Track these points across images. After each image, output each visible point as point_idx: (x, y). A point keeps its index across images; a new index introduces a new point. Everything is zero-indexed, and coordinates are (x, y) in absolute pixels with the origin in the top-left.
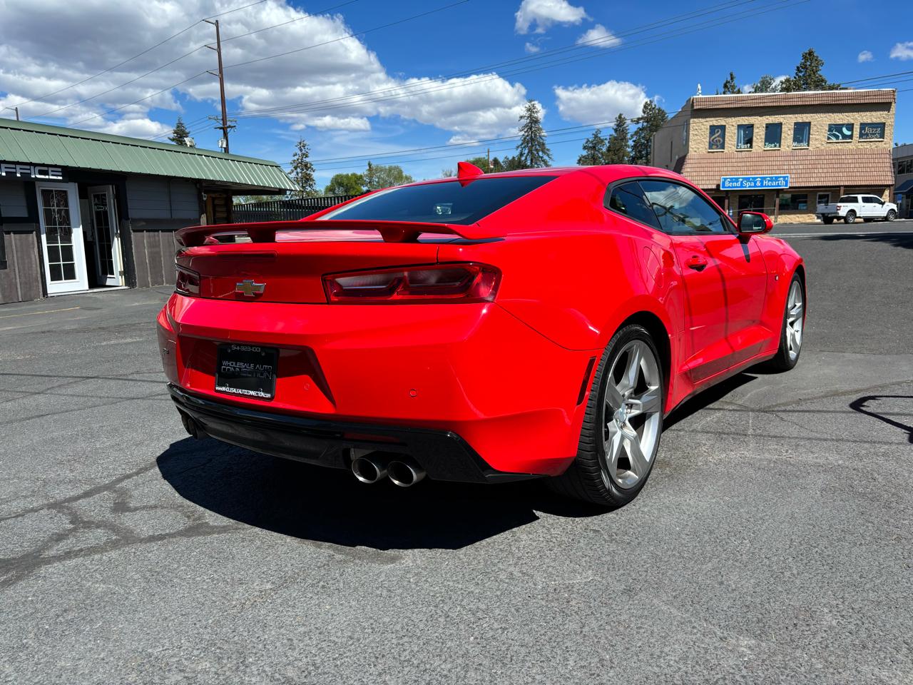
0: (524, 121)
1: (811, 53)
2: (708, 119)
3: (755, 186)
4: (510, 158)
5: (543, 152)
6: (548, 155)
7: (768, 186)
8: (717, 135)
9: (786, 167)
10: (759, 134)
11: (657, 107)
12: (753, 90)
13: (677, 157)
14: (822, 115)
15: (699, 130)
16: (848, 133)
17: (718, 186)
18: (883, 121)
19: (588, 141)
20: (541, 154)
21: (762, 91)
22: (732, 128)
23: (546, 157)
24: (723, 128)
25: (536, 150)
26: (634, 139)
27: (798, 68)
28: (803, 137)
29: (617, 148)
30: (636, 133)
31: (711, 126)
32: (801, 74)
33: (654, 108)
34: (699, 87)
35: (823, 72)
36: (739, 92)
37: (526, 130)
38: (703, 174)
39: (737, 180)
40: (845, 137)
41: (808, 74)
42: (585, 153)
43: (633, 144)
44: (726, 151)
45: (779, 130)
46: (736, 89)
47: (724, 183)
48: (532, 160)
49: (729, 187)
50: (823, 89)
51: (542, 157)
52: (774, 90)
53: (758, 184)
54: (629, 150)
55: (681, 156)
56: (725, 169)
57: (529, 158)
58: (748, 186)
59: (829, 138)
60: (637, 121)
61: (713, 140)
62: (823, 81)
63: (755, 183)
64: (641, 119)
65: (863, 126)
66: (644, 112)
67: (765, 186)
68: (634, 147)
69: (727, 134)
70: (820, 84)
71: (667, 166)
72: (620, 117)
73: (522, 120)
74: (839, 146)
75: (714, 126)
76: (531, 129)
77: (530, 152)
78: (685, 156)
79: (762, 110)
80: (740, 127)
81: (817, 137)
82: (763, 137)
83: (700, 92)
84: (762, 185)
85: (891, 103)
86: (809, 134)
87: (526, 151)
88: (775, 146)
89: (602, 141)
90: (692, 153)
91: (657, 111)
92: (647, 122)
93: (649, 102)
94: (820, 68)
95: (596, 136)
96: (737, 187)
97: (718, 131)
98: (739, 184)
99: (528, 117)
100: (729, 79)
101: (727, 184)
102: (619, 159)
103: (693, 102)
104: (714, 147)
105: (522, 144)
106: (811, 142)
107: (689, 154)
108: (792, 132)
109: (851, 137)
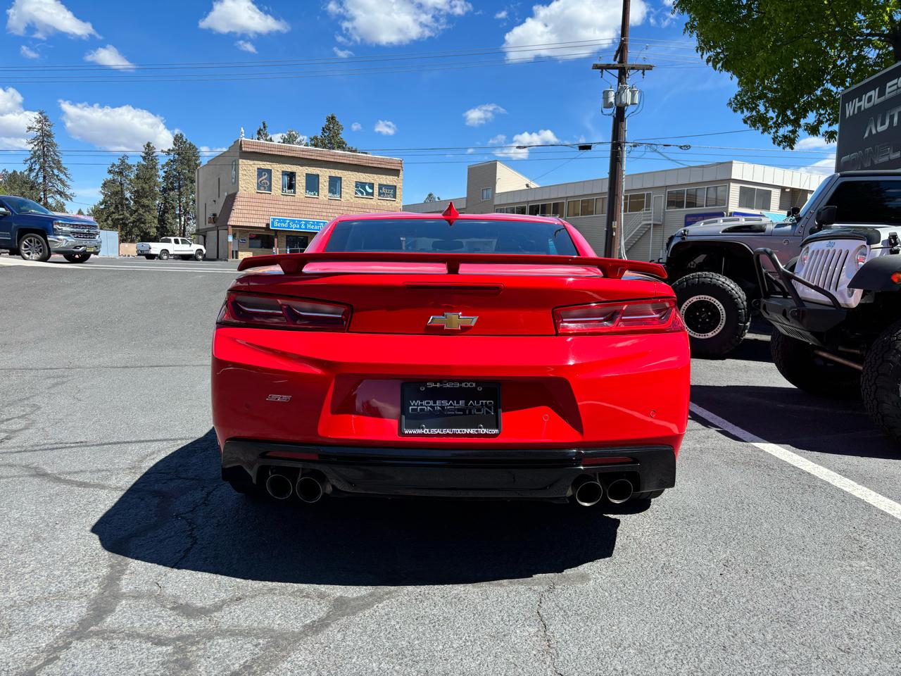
0: (34, 133)
1: (333, 118)
2: (256, 162)
3: (300, 228)
4: (11, 172)
5: (59, 169)
6: (65, 174)
7: (311, 229)
8: (264, 177)
9: (324, 214)
10: (300, 182)
11: (188, 142)
12: (282, 141)
13: (226, 194)
14: (350, 173)
15: (248, 171)
16: (370, 191)
17: (268, 225)
18: (395, 184)
19: (113, 165)
20: (56, 172)
21: (289, 143)
22: (278, 173)
23: (62, 176)
24: (269, 172)
25: (50, 167)
26: (165, 170)
27: (323, 128)
28: (336, 189)
29: (148, 177)
30: (167, 164)
31: (258, 169)
32: (326, 134)
33: (185, 142)
34: (242, 130)
35: (343, 136)
36: (271, 140)
37: (36, 143)
38: (253, 212)
39: (284, 221)
40: (368, 194)
41: (330, 136)
42: (110, 177)
43: (164, 175)
44: (272, 193)
45: (317, 181)
46: (268, 138)
47: (273, 223)
48: (44, 177)
49: (278, 227)
50: (344, 149)
51: (57, 176)
52: (299, 143)
53: (303, 226)
54: (161, 180)
55: (230, 193)
56: (273, 210)
57: (41, 175)
58: (294, 228)
59: (356, 193)
60: (169, 152)
61: (261, 182)
62: (344, 143)
63: (300, 225)
64: (173, 150)
65: (381, 186)
66: (175, 145)
67: (309, 229)
68: (166, 178)
69: (273, 179)
70: (341, 145)
71: (215, 201)
72: (148, 145)
73: (31, 132)
74: (364, 201)
75: (261, 169)
76: (42, 142)
77: (42, 168)
78: (236, 194)
79: (312, 162)
80: (284, 173)
81: (347, 191)
82: (304, 184)
83: (243, 135)
84: (306, 228)
85: (399, 170)
86: (341, 188)
87: (37, 167)
88: (315, 194)
89: (130, 167)
90: (241, 192)
91: (188, 146)
92: (178, 154)
93: (179, 135)
94: (341, 132)
95: (123, 162)
96: (284, 227)
97: (265, 175)
98: (286, 225)
99: (39, 129)
100: (262, 127)
101: (276, 224)
102: (150, 187)
103: (241, 144)
104: (262, 188)
105: (32, 158)
106: (342, 195)
107: (239, 192)
108: (328, 184)
109: (372, 194)
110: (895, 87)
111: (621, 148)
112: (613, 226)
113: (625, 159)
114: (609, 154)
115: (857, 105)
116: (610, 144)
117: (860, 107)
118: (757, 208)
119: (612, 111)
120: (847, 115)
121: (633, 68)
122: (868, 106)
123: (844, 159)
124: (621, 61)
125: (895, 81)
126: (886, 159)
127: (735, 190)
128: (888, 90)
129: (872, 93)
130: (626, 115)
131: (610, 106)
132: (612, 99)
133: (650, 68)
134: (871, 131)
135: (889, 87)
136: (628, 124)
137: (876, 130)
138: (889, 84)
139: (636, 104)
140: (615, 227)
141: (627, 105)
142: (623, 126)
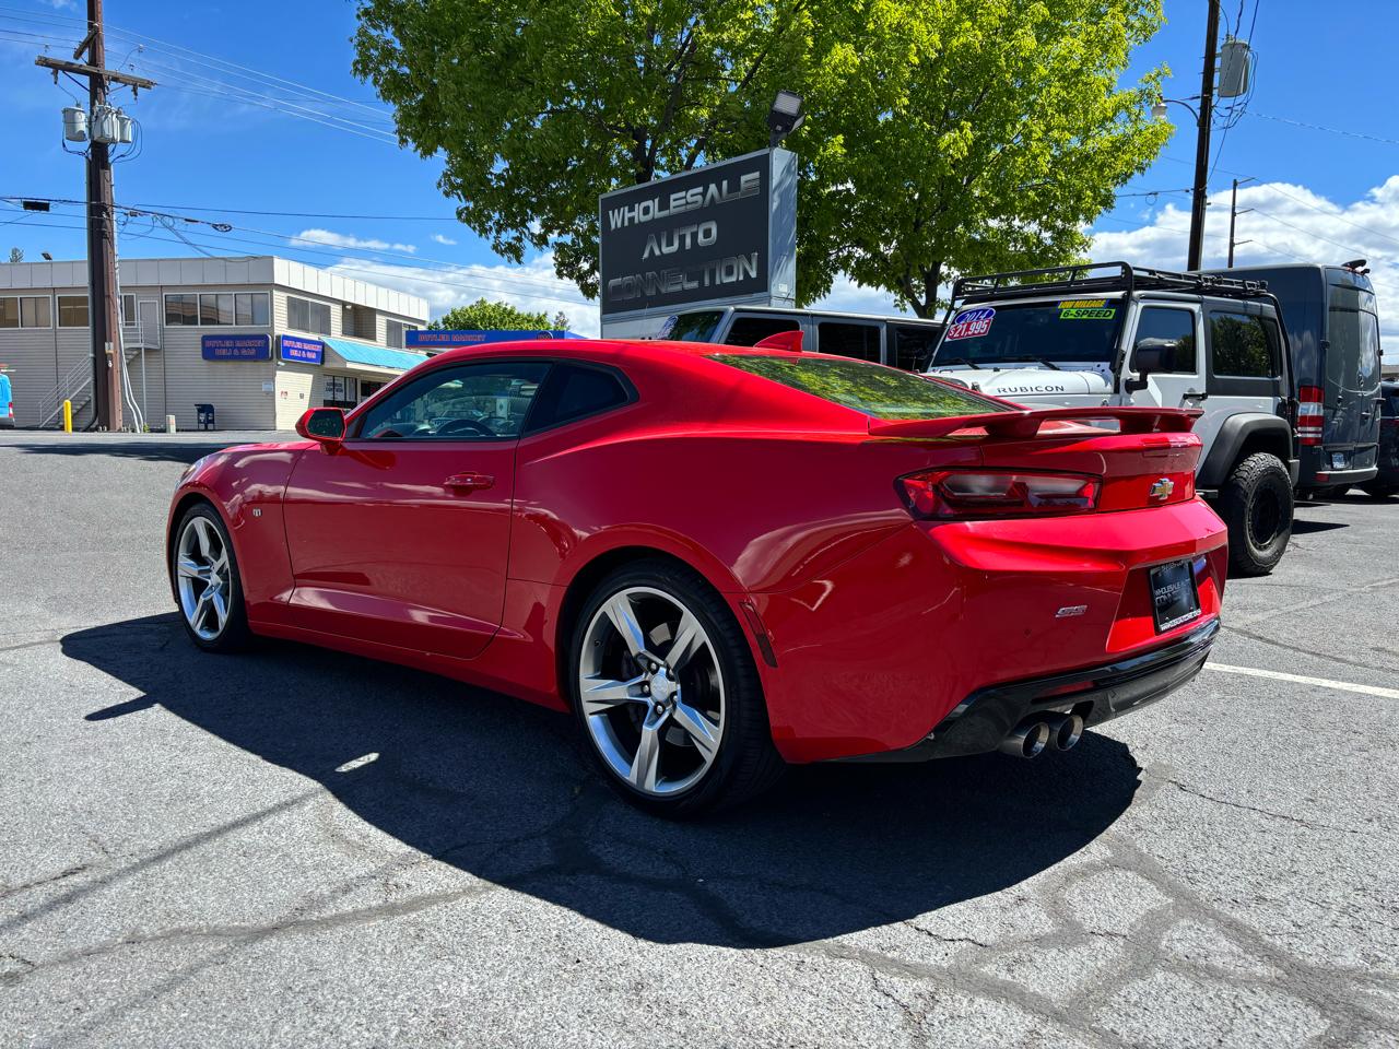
110: (683, 201)
111: (108, 214)
112: (107, 351)
113: (115, 235)
114: (84, 223)
115: (628, 215)
116: (85, 207)
117: (631, 219)
118: (314, 332)
119: (85, 146)
120: (613, 227)
121: (116, 79)
122: (644, 219)
123: (612, 282)
124: (93, 61)
125: (683, 194)
126: (678, 288)
127: (280, 301)
128: (672, 204)
129: (649, 203)
130: (110, 159)
131: (80, 137)
132: (82, 126)
133: (147, 85)
134: (652, 251)
135: (675, 200)
136: (115, 174)
137: (660, 250)
138: (673, 197)
139: (129, 142)
140: (112, 352)
141: (113, 141)
142: (107, 175)
